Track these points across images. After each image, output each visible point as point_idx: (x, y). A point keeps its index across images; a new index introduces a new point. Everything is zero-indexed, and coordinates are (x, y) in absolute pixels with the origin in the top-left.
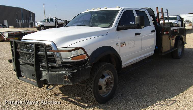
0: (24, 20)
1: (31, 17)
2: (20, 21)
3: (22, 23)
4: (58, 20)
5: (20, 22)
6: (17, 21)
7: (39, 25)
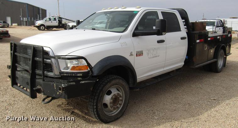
0: (29, 18)
1: (41, 15)
2: (24, 18)
3: (26, 20)
4: (63, 19)
5: (24, 20)
6: (22, 18)
7: (39, 24)
